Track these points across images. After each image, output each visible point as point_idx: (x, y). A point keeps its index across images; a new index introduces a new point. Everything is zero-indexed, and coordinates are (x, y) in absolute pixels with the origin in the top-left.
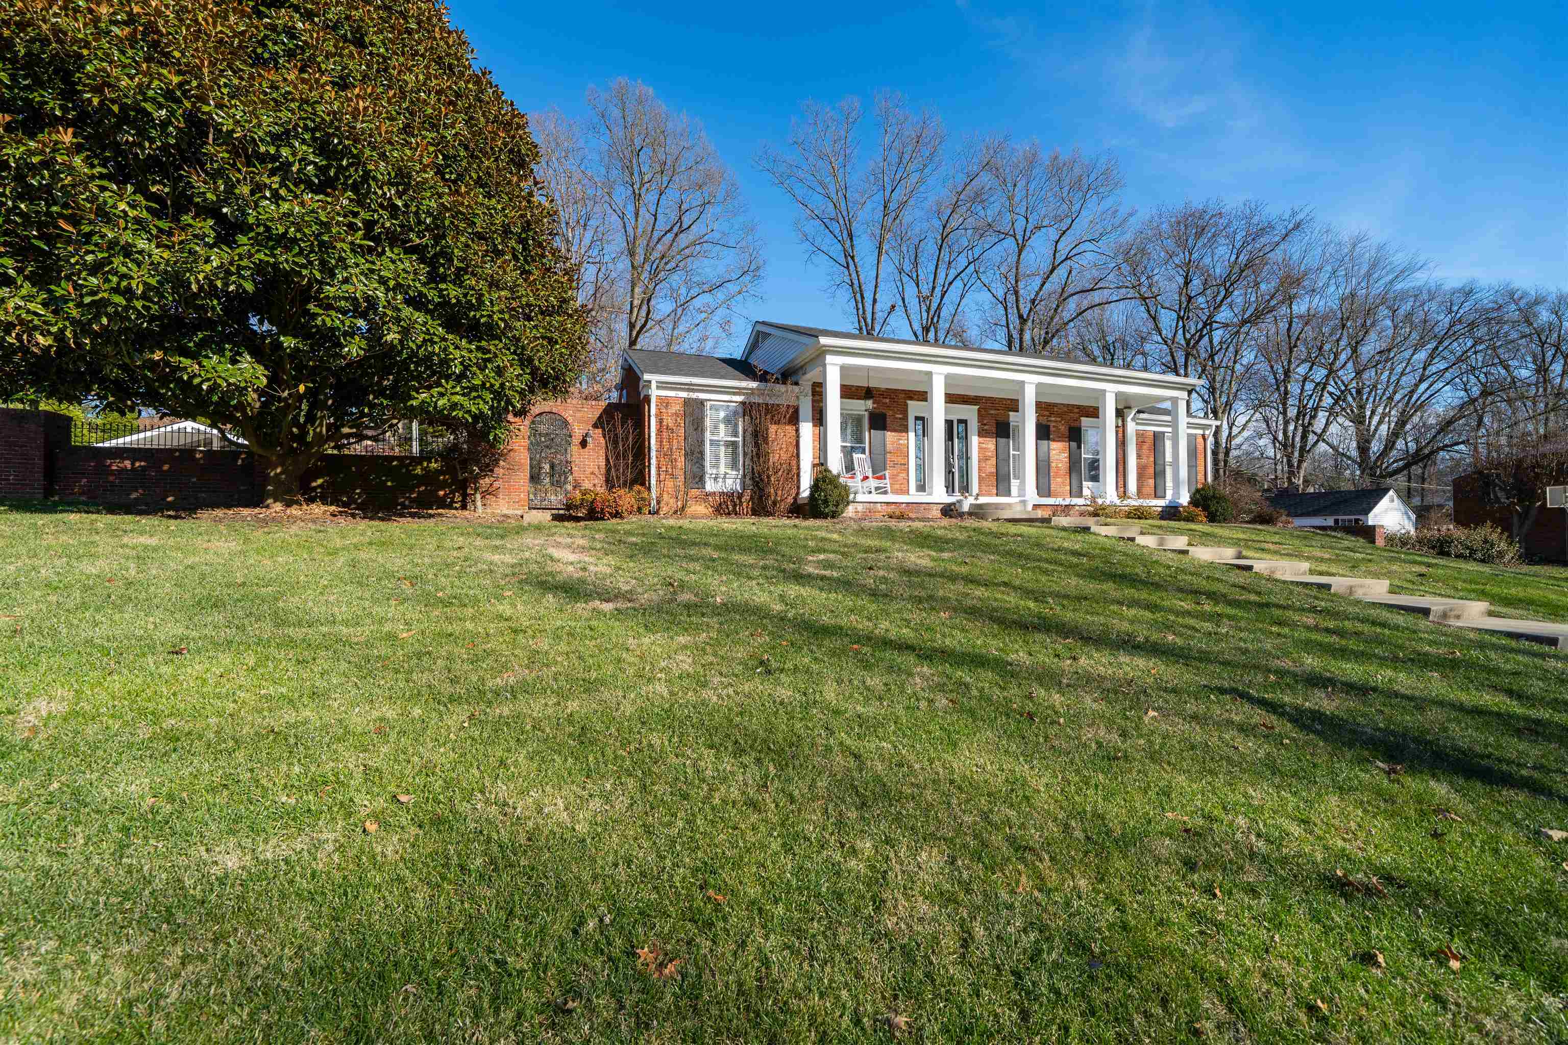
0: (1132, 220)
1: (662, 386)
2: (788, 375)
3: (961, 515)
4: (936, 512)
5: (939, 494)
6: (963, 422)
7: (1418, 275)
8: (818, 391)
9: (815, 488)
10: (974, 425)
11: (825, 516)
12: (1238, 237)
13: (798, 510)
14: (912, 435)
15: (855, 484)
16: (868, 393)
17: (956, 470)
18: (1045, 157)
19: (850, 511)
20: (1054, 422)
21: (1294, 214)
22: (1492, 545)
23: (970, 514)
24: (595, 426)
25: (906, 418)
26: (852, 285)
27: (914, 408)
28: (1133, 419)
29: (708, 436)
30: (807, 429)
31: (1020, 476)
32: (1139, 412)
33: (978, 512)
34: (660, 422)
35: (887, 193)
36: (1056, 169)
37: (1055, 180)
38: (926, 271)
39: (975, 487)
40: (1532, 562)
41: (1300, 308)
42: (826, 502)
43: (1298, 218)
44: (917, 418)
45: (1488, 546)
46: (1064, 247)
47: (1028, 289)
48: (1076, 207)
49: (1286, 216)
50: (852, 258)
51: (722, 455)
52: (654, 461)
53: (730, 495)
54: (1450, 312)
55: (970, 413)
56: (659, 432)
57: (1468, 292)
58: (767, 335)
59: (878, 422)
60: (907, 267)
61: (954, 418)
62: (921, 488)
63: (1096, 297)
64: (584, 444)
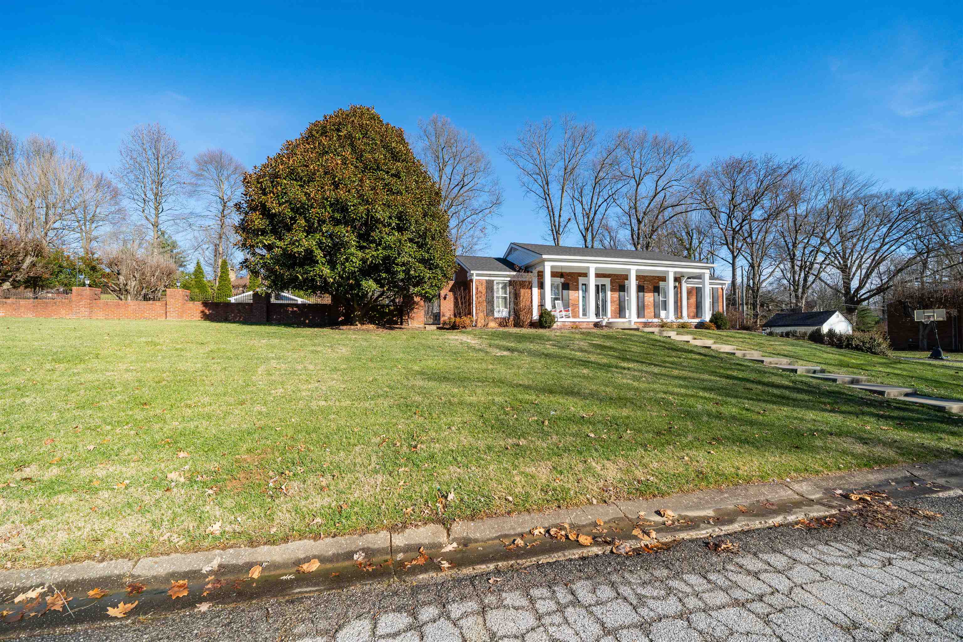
0: (699, 169)
1: (478, 275)
2: (527, 269)
3: (602, 326)
4: (591, 325)
5: (593, 318)
6: (604, 285)
7: (873, 188)
8: (541, 275)
9: (541, 316)
10: (608, 287)
11: (545, 328)
12: (761, 173)
13: (533, 325)
14: (581, 292)
15: (556, 313)
16: (561, 275)
17: (600, 307)
18: (650, 137)
19: (555, 326)
20: (646, 285)
21: (793, 160)
22: (875, 340)
23: (606, 326)
24: (450, 291)
25: (578, 285)
26: (548, 208)
27: (581, 280)
28: (685, 282)
29: (495, 295)
30: (535, 291)
31: (630, 309)
32: (688, 278)
33: (609, 325)
34: (477, 289)
35: (567, 162)
36: (656, 144)
37: (655, 149)
38: (586, 200)
39: (609, 314)
40: (895, 349)
41: (802, 209)
42: (546, 322)
43: (795, 163)
44: (583, 284)
45: (872, 340)
46: (661, 183)
47: (642, 205)
48: (668, 162)
49: (789, 162)
50: (548, 195)
51: (500, 302)
52: (474, 305)
53: (505, 318)
54: (900, 205)
55: (607, 281)
56: (477, 293)
57: (910, 195)
58: (516, 250)
59: (566, 287)
60: (577, 195)
61: (600, 284)
62: (584, 314)
63: (678, 209)
64: (445, 298)
